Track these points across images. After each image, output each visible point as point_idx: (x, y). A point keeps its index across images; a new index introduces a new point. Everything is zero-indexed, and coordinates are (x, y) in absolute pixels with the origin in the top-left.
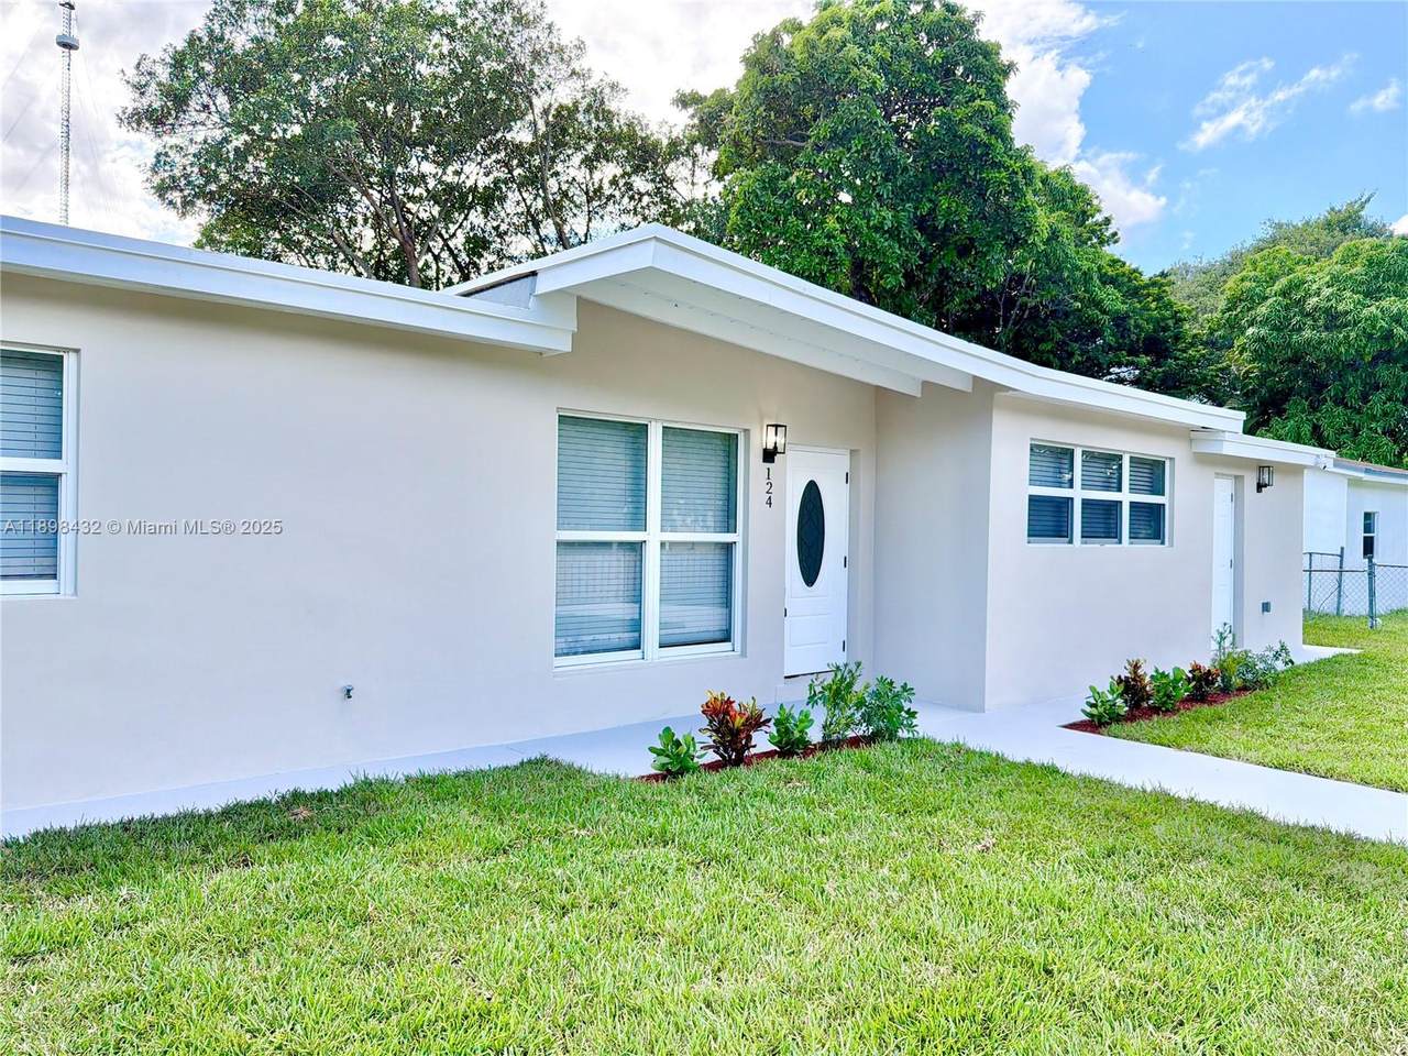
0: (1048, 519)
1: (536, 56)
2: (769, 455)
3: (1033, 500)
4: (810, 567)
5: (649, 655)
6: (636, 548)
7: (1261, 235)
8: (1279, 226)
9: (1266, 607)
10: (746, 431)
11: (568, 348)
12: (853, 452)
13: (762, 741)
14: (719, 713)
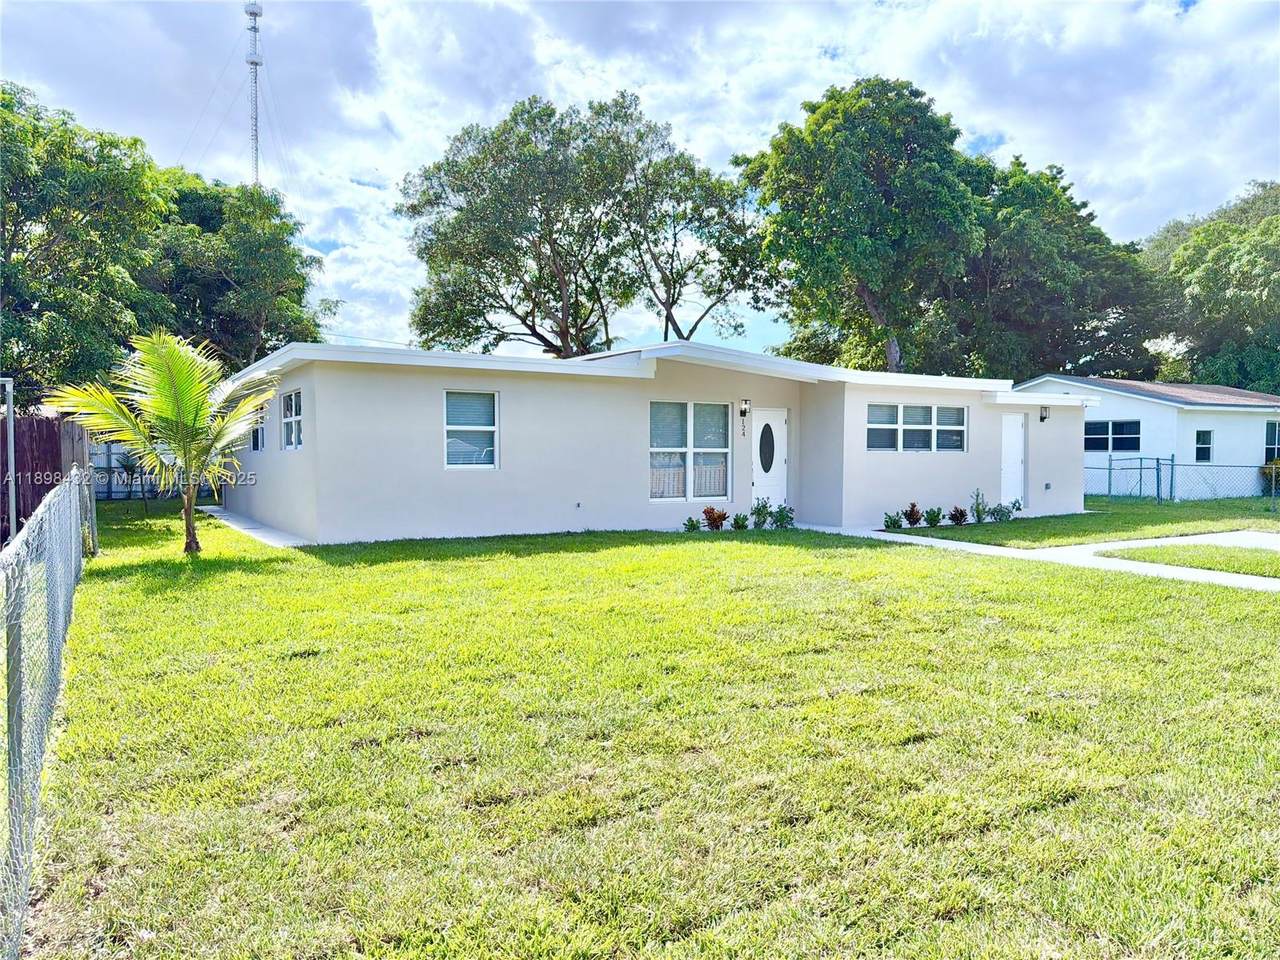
0: (881, 440)
1: (641, 137)
2: (743, 413)
3: (870, 431)
4: (767, 464)
5: (689, 500)
6: (683, 456)
7: (1243, 195)
8: (1264, 186)
9: (1047, 486)
10: (732, 403)
11: (653, 377)
12: (789, 410)
13: (727, 525)
14: (709, 513)
